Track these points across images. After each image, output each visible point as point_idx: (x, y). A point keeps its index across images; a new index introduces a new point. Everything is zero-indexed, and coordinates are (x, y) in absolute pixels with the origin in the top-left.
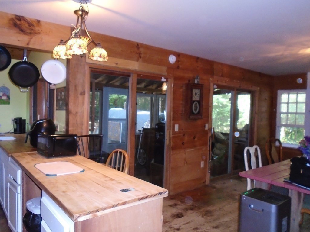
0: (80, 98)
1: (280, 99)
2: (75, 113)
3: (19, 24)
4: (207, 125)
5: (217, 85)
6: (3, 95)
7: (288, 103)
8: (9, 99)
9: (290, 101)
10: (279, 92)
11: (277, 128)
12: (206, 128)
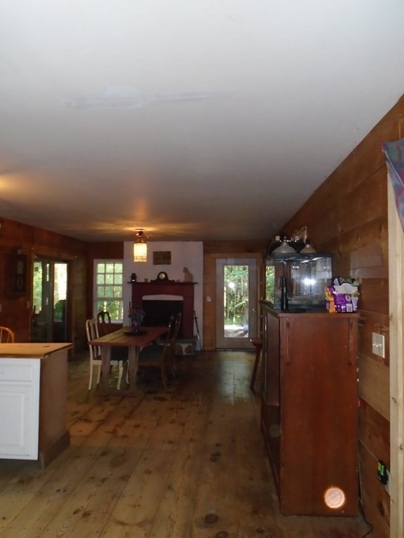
1: (96, 269)
4: (28, 303)
5: (37, 255)
7: (105, 274)
9: (107, 271)
10: (95, 261)
11: (94, 303)
12: (28, 307)
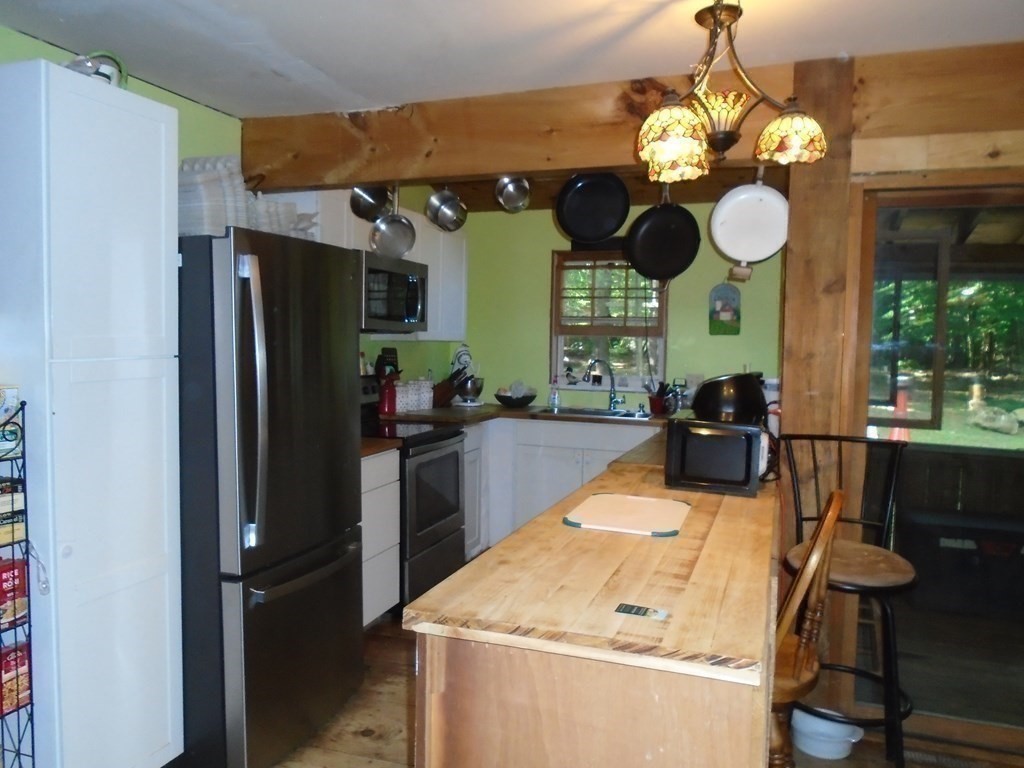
0: (826, 303)
2: (802, 356)
3: (642, 104)
6: (723, 309)
8: (739, 318)
